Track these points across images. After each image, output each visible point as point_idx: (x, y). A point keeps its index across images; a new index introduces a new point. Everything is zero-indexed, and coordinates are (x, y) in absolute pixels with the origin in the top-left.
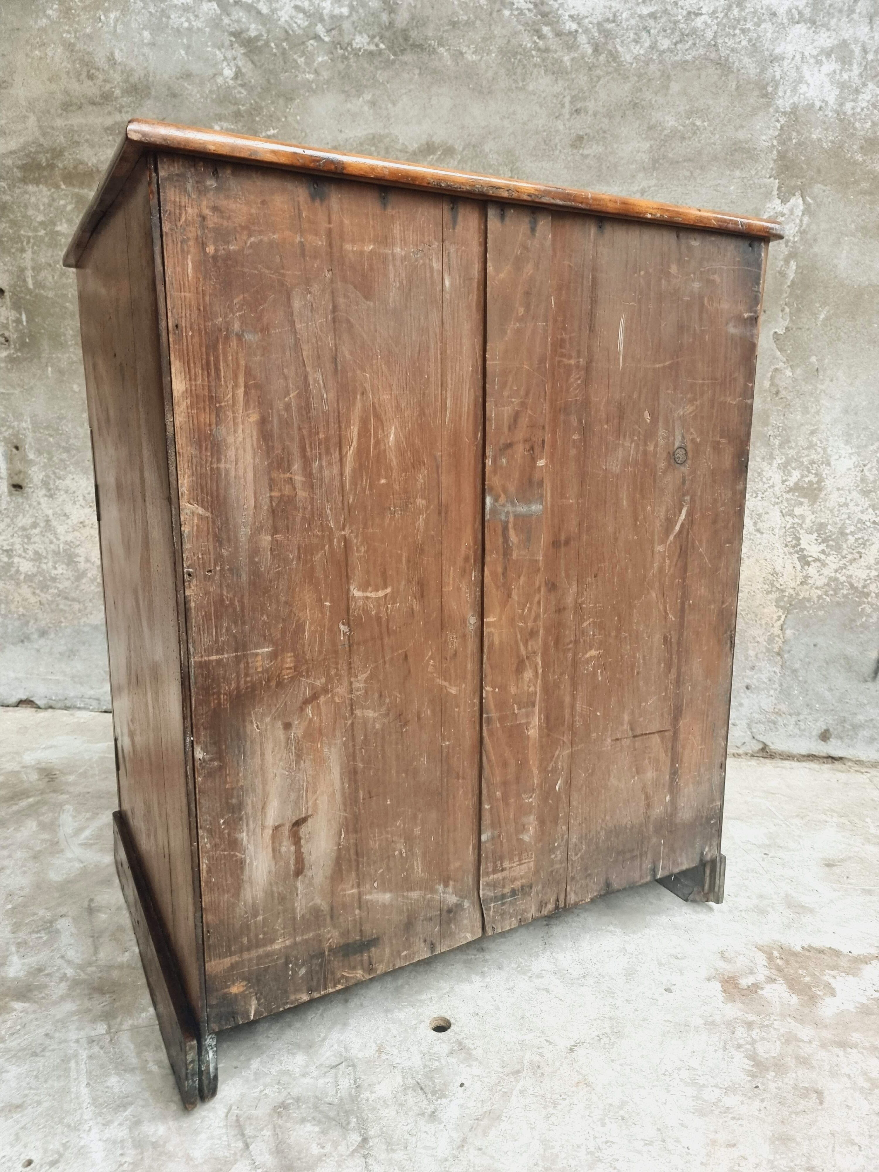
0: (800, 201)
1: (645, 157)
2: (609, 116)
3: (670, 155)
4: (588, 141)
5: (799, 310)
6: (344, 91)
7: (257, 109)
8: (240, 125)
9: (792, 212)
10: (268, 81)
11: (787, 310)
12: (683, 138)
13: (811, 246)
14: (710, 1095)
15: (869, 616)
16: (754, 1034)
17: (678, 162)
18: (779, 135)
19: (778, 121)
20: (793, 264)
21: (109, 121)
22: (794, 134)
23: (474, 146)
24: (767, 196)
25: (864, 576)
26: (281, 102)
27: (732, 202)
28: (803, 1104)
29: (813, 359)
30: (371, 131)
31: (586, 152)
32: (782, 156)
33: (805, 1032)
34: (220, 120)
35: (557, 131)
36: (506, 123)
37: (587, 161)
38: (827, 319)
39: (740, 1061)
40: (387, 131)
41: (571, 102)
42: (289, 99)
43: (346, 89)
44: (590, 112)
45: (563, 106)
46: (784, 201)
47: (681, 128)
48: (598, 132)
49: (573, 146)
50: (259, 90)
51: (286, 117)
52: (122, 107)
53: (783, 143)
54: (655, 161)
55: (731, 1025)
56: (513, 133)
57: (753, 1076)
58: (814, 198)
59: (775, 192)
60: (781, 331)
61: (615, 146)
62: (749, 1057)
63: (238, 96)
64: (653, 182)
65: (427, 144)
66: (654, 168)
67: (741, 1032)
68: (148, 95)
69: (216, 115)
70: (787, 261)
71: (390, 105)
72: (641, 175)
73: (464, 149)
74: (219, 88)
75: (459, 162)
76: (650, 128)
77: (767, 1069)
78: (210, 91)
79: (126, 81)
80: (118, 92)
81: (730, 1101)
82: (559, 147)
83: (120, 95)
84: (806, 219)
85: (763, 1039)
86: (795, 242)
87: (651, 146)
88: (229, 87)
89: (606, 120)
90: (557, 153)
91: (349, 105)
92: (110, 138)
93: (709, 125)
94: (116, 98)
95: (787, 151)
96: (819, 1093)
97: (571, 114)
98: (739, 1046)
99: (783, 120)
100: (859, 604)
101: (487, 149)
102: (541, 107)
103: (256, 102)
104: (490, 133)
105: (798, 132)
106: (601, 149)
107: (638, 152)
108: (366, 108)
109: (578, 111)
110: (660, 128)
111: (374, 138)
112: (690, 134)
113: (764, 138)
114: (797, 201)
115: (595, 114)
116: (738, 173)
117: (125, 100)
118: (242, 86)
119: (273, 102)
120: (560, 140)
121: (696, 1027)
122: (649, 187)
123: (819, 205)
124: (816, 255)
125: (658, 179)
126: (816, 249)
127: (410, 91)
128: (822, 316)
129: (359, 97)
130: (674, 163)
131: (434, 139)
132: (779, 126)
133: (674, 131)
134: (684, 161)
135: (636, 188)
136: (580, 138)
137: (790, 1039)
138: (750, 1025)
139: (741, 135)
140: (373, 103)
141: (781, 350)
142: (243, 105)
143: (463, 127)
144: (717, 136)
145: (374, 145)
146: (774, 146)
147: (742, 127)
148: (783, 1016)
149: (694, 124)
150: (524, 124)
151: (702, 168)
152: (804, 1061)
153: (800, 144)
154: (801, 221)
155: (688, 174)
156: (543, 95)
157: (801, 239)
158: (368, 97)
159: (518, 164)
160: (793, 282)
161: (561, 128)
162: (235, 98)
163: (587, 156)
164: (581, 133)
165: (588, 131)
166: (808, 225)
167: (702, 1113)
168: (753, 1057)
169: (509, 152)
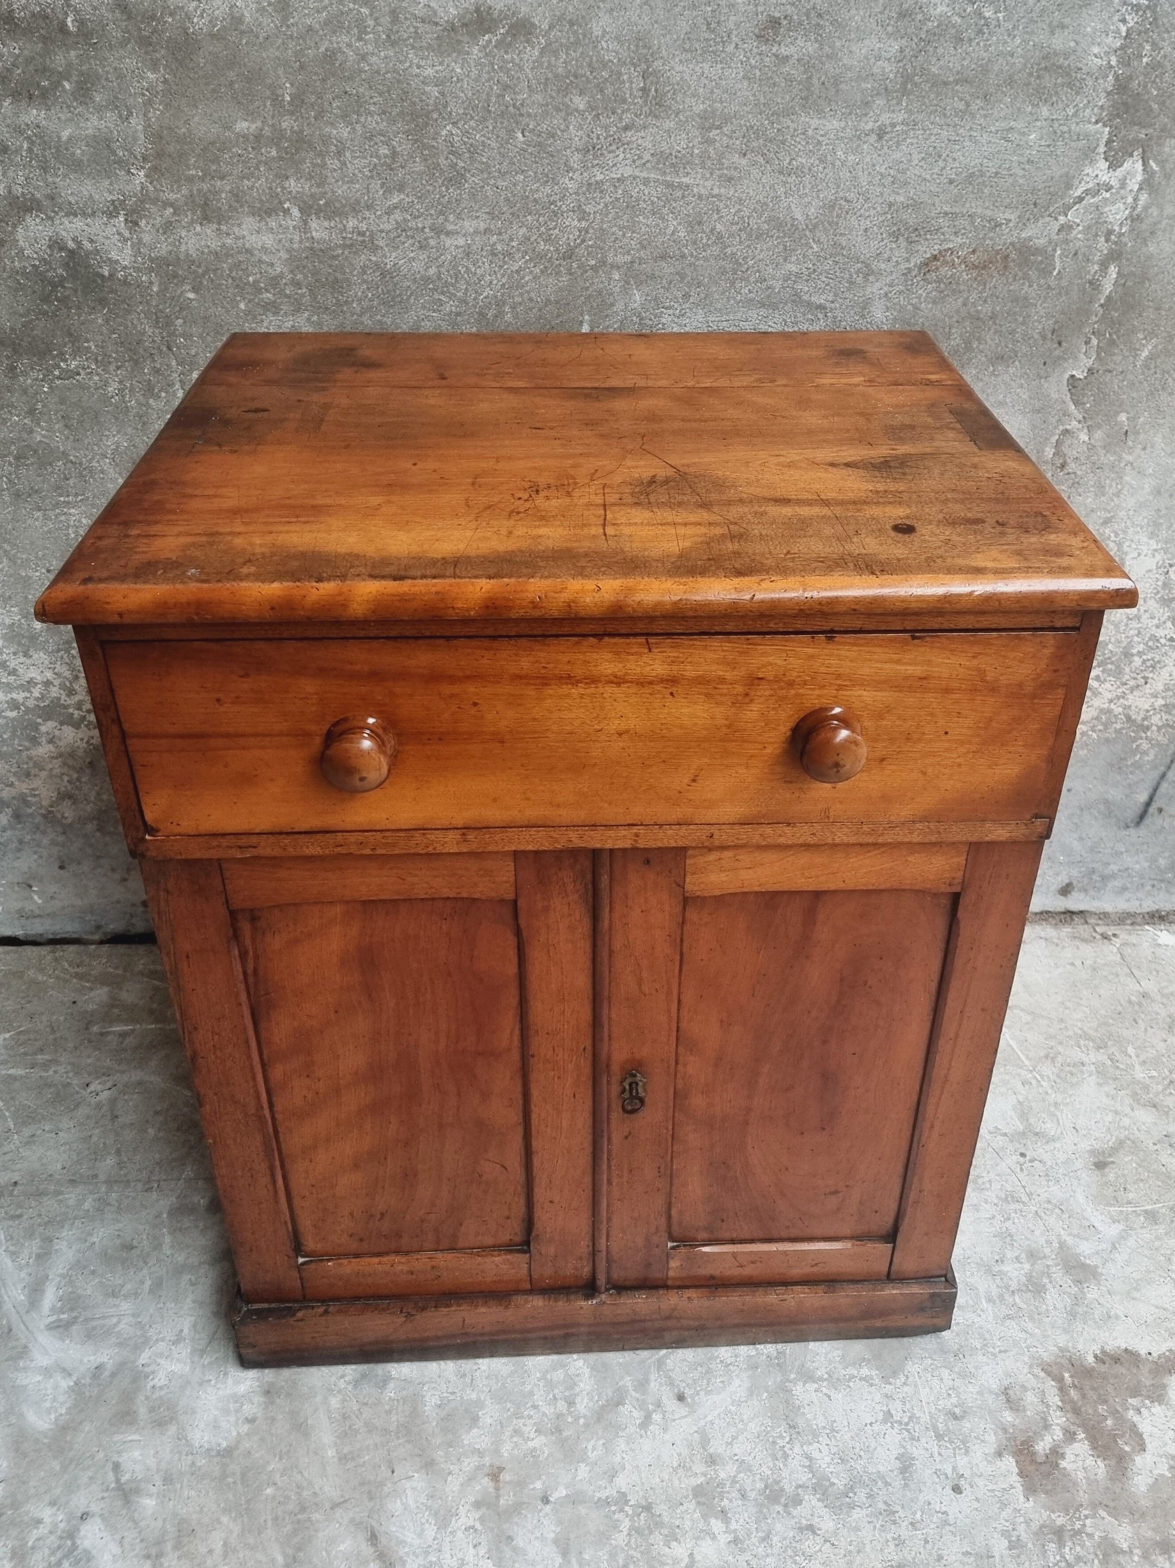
0: (1139, 166)
1: (889, 68)
3: (934, 70)
4: (789, 30)
5: (1112, 343)
9: (1123, 184)
11: (1095, 342)
12: (959, 40)
13: (1145, 241)
15: (1145, 753)
17: (945, 84)
18: (1122, 48)
19: (1124, 21)
20: (1113, 271)
22: (1148, 47)
23: (572, 23)
24: (1088, 155)
25: (1147, 707)
27: (1029, 162)
29: (1123, 417)
31: (784, 51)
32: (1122, 86)
37: (786, 68)
38: (1150, 358)
46: (1114, 165)
47: (956, 19)
48: (807, 14)
49: (761, 37)
53: (1125, 62)
54: (907, 78)
58: (1162, 163)
59: (1102, 149)
60: (1079, 375)
61: (838, 44)
64: (900, 117)
65: (477, 10)
66: (905, 92)
70: (1104, 266)
72: (880, 102)
73: (551, 27)
75: (542, 51)
76: (903, 15)
82: (735, 38)
84: (1144, 198)
86: (1121, 235)
87: (902, 50)
90: (730, 48)
93: (1007, 19)
95: (1130, 78)
99: (1132, 20)
100: (1134, 740)
101: (596, 29)
105: (1154, 45)
106: (811, 48)
107: (878, 58)
110: (920, 17)
112: (971, 33)
113: (1096, 50)
114: (1134, 166)
116: (1045, 111)
120: (738, 25)
122: (893, 125)
123: (1167, 176)
124: (1150, 257)
125: (910, 112)
126: (1152, 248)
128: (1145, 353)
130: (939, 84)
132: (1123, 30)
133: (944, 25)
134: (957, 82)
135: (870, 126)
136: (775, 23)
139: (1059, 42)
141: (1076, 403)
144: (1018, 41)
146: (1111, 67)
147: (1063, 27)
149: (980, 15)
151: (986, 97)
153: (1154, 66)
154: (1135, 200)
155: (962, 106)
157: (1132, 230)
159: (657, 64)
160: (1109, 298)
163: (787, 58)
164: (777, 15)
165: (790, 10)
166: (1146, 208)
169: (641, 40)
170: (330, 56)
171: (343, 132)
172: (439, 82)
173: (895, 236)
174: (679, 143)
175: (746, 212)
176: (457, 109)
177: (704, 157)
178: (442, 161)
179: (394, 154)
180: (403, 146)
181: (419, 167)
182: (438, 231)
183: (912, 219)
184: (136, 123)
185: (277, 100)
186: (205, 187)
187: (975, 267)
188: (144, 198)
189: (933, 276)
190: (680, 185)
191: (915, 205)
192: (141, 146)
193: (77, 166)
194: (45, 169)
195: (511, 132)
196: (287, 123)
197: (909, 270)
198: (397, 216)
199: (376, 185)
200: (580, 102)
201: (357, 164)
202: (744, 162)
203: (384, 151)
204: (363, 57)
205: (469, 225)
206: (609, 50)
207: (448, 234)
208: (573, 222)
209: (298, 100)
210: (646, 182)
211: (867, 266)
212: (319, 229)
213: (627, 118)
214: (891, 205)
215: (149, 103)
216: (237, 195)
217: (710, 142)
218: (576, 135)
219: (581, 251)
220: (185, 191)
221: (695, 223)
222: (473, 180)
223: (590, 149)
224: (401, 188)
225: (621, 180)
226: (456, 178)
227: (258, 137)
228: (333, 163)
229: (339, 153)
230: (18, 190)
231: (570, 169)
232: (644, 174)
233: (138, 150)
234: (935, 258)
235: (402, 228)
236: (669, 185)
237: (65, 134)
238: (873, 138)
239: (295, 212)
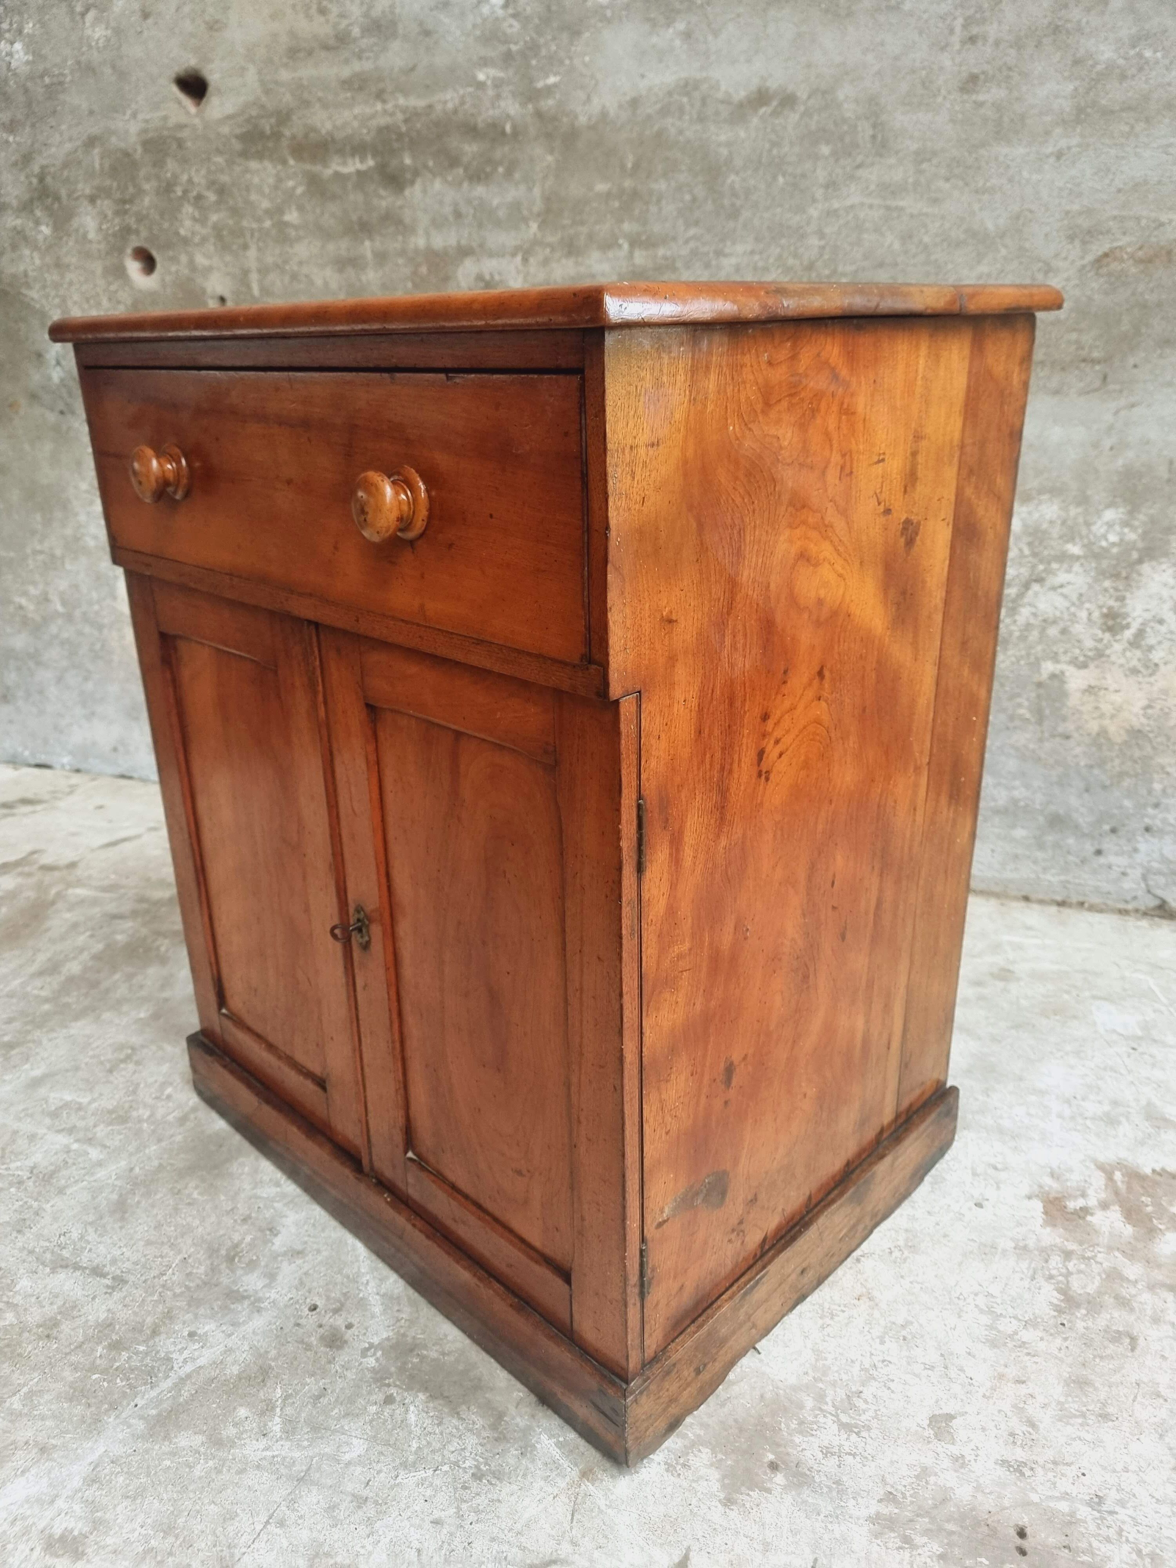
1: (1067, 105)
2: (1018, 44)
3: (1103, 102)
4: (985, 81)
6: (648, 20)
7: (533, 48)
8: (511, 72)
10: (549, 8)
12: (1123, 77)
14: (1007, 1326)
16: (1071, 1265)
17: (1113, 112)
21: (346, 72)
23: (823, 93)
26: (565, 36)
28: (1111, 1348)
30: (684, 75)
31: (981, 98)
33: (1133, 1270)
34: (485, 65)
35: (941, 69)
36: (870, 58)
37: (982, 111)
39: (1048, 1294)
40: (704, 74)
41: (965, 27)
42: (576, 33)
43: (652, 16)
44: (991, 40)
45: (952, 31)
47: (1121, 61)
48: (1000, 70)
49: (963, 89)
50: (537, 21)
51: (571, 58)
52: (362, 51)
54: (1080, 110)
55: (1045, 1253)
56: (878, 73)
57: (1060, 1311)
61: (1024, 89)
62: (1060, 1291)
63: (509, 31)
64: (1075, 141)
65: (759, 91)
66: (1078, 121)
67: (1056, 1261)
68: (394, 35)
69: (481, 58)
71: (710, 38)
72: (1058, 131)
73: (809, 97)
74: (485, 20)
75: (802, 116)
76: (1076, 62)
77: (1078, 1306)
78: (475, 26)
79: (366, 15)
80: (356, 31)
81: (1027, 1335)
82: (943, 92)
83: (358, 35)
85: (1080, 1272)
87: (1076, 89)
88: (497, 19)
89: (1013, 52)
90: (940, 99)
91: (654, 39)
92: (349, 95)
93: (1164, 57)
94: (355, 40)
96: (1133, 1340)
97: (963, 43)
98: (1051, 1277)
101: (841, 95)
102: (921, 33)
103: (532, 39)
104: (847, 73)
106: (1003, 93)
107: (1057, 97)
108: (678, 43)
109: (972, 40)
110: (1090, 62)
111: (686, 84)
112: (1133, 71)
115: (997, 43)
117: (365, 42)
118: (514, 16)
119: (554, 39)
120: (946, 82)
121: (1004, 1251)
122: (1069, 148)
125: (1082, 136)
127: (739, 15)
129: (668, 26)
130: (1107, 113)
131: (768, 84)
133: (1111, 67)
134: (1122, 110)
135: (1050, 150)
136: (973, 78)
137: (1114, 1276)
138: (1068, 1255)
140: (687, 35)
142: (516, 43)
143: (809, 66)
145: (688, 94)
148: (1110, 1249)
149: (1141, 56)
150: (896, 58)
151: (1147, 120)
152: (1123, 1303)
155: (1127, 129)
156: (925, 16)
158: (681, 26)
159: (884, 117)
161: (948, 63)
162: (505, 34)
163: (981, 105)
164: (975, 71)
165: (986, 67)
167: (993, 1344)
168: (1065, 1292)
169: (873, 100)
170: (659, 134)
171: (661, 186)
172: (729, 144)
173: (1071, 238)
174: (897, 176)
175: (947, 225)
176: (738, 162)
177: (916, 184)
178: (726, 202)
179: (694, 200)
180: (700, 191)
181: (709, 206)
182: (719, 253)
183: (1084, 223)
184: (537, 191)
185: (623, 167)
186: (572, 231)
187: (1141, 261)
188: (536, 242)
189: (1104, 270)
190: (897, 208)
191: (1088, 212)
192: (538, 206)
193: (498, 224)
194: (480, 226)
195: (775, 178)
196: (628, 183)
197: (1084, 267)
198: (692, 244)
199: (680, 222)
200: (825, 150)
201: (669, 208)
202: (947, 186)
203: (688, 197)
204: (681, 132)
205: (740, 248)
206: (849, 110)
207: (725, 256)
208: (814, 241)
209: (636, 166)
210: (871, 207)
211: (1047, 264)
212: (640, 258)
213: (860, 159)
214: (1067, 213)
215: (545, 177)
216: (590, 237)
217: (921, 172)
218: (821, 175)
219: (819, 264)
220: (559, 236)
221: (906, 237)
222: (746, 214)
223: (831, 185)
224: (697, 223)
225: (852, 207)
226: (734, 214)
227: (608, 195)
228: (653, 209)
229: (659, 201)
230: (464, 242)
231: (814, 200)
232: (868, 201)
233: (536, 209)
234: (1106, 255)
235: (694, 253)
236: (888, 208)
237: (495, 202)
238: (1052, 160)
239: (626, 246)
